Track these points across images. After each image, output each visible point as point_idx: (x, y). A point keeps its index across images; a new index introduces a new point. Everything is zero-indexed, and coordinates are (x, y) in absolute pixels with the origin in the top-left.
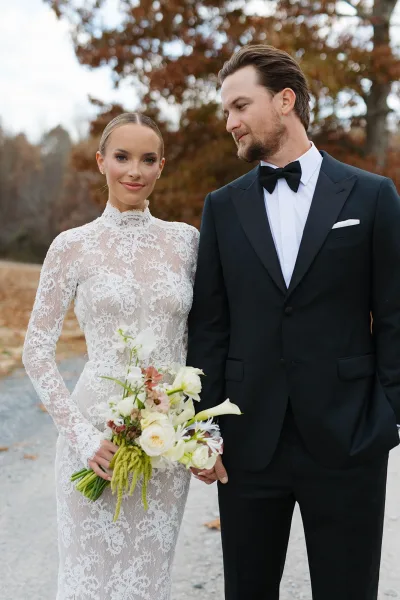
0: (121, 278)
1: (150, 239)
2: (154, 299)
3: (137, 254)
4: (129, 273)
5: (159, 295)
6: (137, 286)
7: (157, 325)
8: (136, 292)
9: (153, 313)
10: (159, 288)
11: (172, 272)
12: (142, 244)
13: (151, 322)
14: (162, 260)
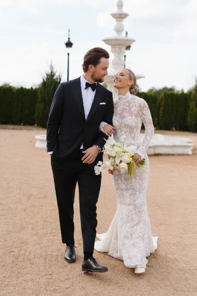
0: (115, 118)
1: (126, 105)
3: (122, 110)
5: (125, 123)
6: (119, 120)
12: (123, 107)
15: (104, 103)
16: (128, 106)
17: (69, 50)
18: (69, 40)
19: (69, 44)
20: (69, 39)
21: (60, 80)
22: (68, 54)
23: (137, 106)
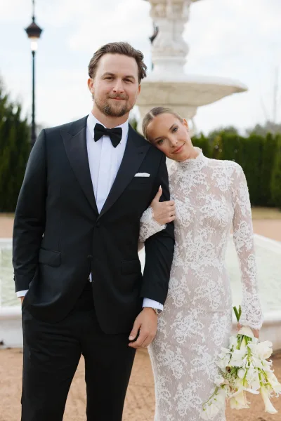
0: (182, 203)
1: (201, 177)
2: (202, 218)
3: (192, 188)
4: (187, 200)
5: (206, 216)
6: (192, 209)
7: (205, 234)
8: (191, 212)
9: (202, 227)
10: (206, 211)
11: (214, 200)
12: (195, 181)
13: (200, 232)
14: (208, 193)
15: (147, 175)
16: (208, 179)
17: (34, 44)
18: (34, 23)
19: (34, 31)
20: (33, 18)
21: (19, 110)
22: (33, 53)
23: (228, 175)
